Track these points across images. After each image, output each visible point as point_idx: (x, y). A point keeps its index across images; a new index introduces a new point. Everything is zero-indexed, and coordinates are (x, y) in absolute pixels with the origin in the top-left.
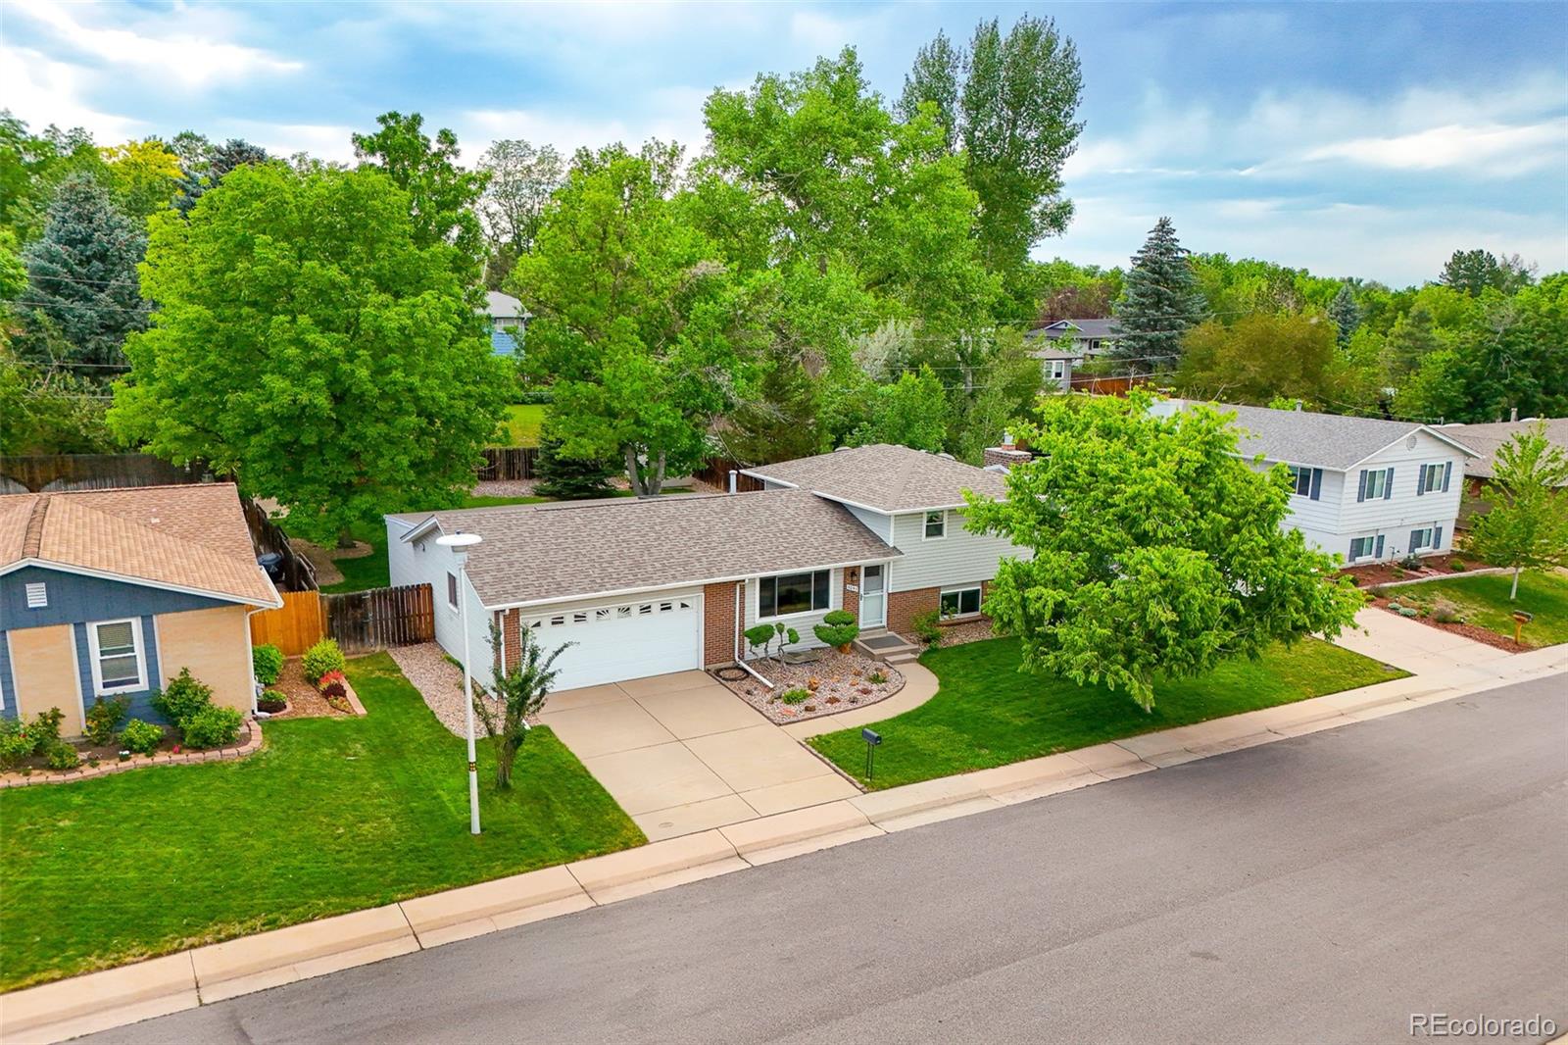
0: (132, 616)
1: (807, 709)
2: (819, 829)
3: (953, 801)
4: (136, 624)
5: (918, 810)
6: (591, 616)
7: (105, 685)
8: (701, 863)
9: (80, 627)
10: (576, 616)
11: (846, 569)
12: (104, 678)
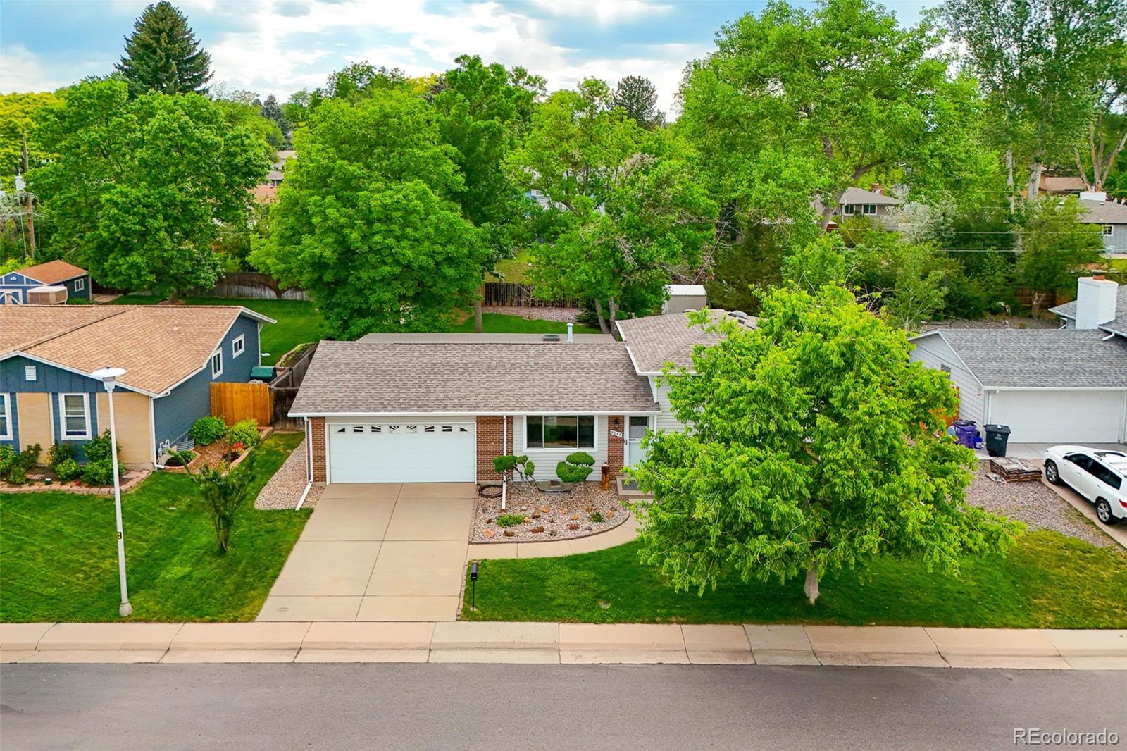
0: (84, 392)
1: (507, 534)
2: (380, 644)
3: (522, 646)
4: (86, 397)
5: (482, 647)
6: (385, 429)
7: (68, 434)
8: (267, 649)
9: (55, 395)
10: (373, 428)
11: (610, 417)
12: (68, 428)
